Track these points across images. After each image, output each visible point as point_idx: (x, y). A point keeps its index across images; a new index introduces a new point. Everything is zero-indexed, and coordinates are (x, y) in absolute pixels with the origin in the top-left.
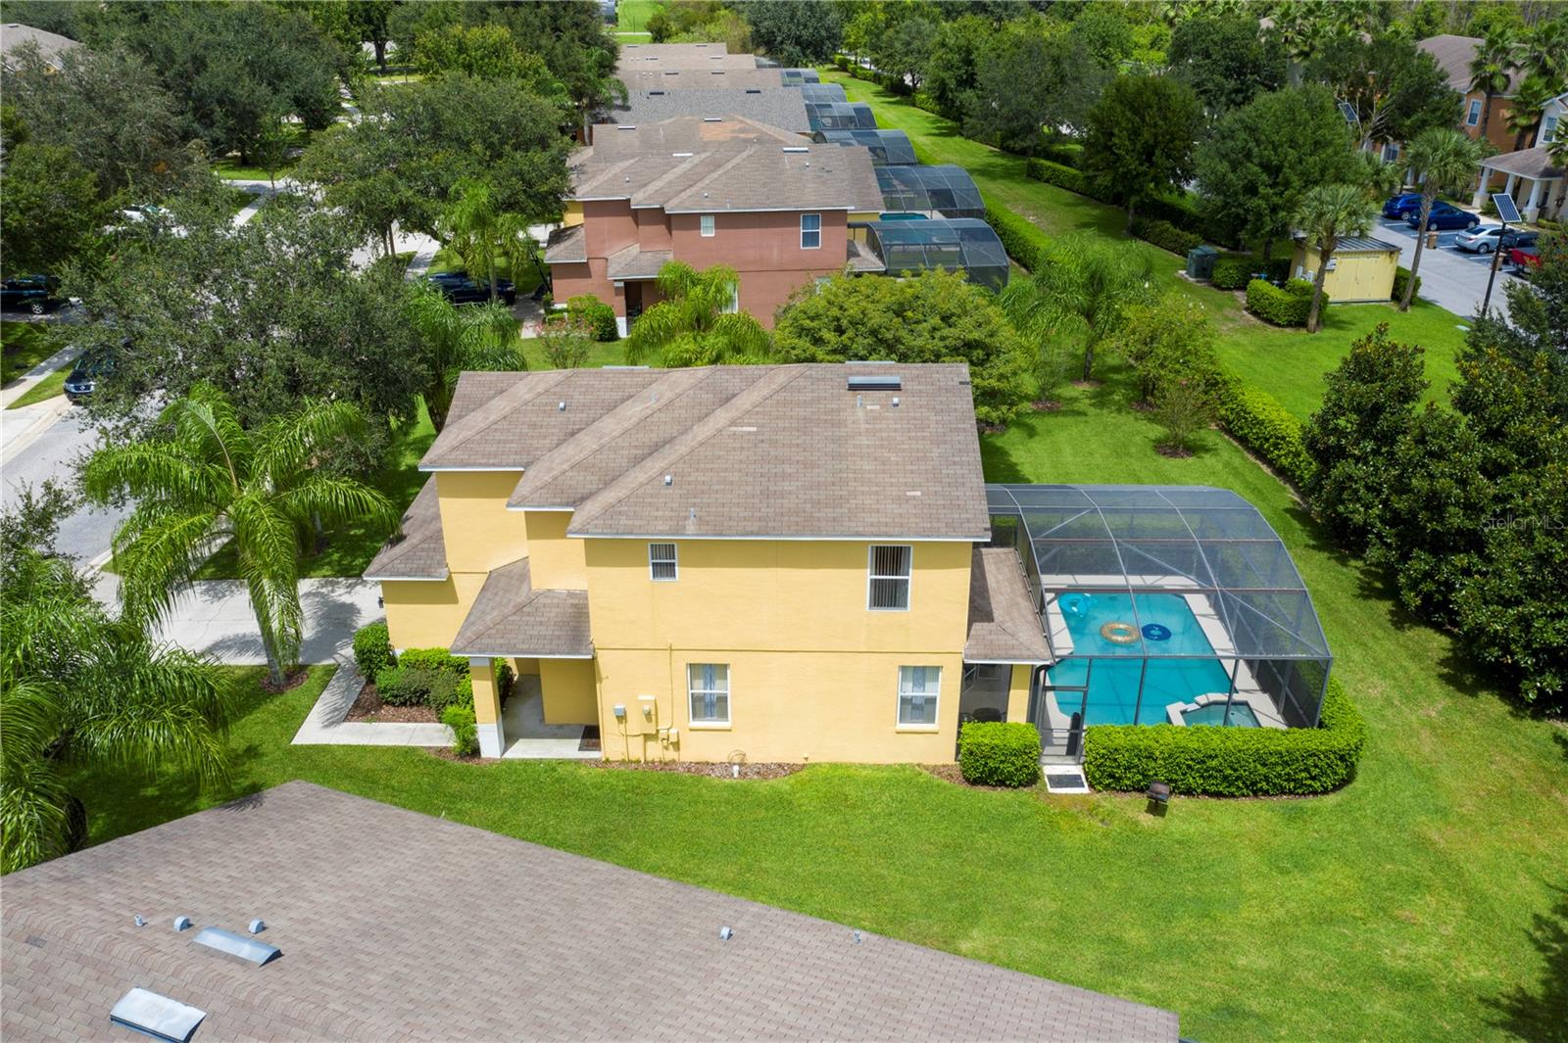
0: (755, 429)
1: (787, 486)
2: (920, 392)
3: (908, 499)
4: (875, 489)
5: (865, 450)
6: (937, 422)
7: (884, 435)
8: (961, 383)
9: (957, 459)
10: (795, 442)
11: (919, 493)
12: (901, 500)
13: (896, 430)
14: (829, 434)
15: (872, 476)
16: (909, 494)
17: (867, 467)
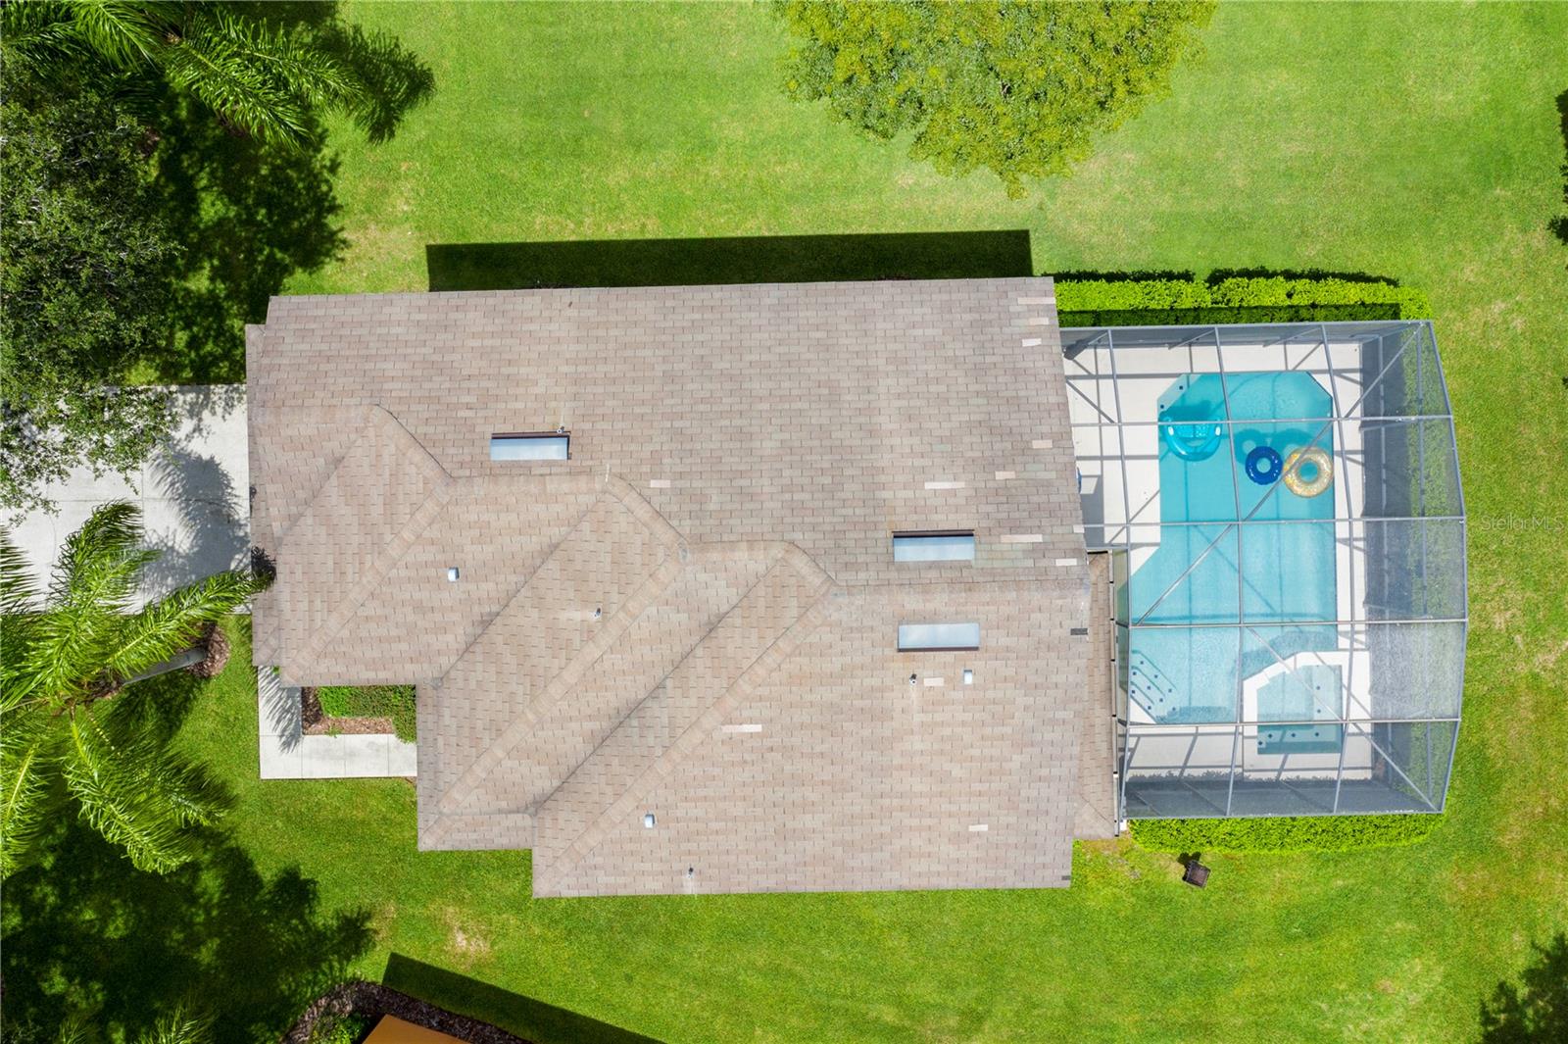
0: (757, 728)
1: (808, 821)
2: (1008, 649)
3: (969, 838)
4: (927, 821)
5: (917, 760)
6: (1026, 708)
7: (947, 731)
8: (1074, 632)
9: (1044, 772)
10: (818, 749)
11: (984, 828)
12: (957, 838)
13: (963, 724)
14: (866, 733)
15: (925, 801)
16: (973, 829)
17: (918, 788)
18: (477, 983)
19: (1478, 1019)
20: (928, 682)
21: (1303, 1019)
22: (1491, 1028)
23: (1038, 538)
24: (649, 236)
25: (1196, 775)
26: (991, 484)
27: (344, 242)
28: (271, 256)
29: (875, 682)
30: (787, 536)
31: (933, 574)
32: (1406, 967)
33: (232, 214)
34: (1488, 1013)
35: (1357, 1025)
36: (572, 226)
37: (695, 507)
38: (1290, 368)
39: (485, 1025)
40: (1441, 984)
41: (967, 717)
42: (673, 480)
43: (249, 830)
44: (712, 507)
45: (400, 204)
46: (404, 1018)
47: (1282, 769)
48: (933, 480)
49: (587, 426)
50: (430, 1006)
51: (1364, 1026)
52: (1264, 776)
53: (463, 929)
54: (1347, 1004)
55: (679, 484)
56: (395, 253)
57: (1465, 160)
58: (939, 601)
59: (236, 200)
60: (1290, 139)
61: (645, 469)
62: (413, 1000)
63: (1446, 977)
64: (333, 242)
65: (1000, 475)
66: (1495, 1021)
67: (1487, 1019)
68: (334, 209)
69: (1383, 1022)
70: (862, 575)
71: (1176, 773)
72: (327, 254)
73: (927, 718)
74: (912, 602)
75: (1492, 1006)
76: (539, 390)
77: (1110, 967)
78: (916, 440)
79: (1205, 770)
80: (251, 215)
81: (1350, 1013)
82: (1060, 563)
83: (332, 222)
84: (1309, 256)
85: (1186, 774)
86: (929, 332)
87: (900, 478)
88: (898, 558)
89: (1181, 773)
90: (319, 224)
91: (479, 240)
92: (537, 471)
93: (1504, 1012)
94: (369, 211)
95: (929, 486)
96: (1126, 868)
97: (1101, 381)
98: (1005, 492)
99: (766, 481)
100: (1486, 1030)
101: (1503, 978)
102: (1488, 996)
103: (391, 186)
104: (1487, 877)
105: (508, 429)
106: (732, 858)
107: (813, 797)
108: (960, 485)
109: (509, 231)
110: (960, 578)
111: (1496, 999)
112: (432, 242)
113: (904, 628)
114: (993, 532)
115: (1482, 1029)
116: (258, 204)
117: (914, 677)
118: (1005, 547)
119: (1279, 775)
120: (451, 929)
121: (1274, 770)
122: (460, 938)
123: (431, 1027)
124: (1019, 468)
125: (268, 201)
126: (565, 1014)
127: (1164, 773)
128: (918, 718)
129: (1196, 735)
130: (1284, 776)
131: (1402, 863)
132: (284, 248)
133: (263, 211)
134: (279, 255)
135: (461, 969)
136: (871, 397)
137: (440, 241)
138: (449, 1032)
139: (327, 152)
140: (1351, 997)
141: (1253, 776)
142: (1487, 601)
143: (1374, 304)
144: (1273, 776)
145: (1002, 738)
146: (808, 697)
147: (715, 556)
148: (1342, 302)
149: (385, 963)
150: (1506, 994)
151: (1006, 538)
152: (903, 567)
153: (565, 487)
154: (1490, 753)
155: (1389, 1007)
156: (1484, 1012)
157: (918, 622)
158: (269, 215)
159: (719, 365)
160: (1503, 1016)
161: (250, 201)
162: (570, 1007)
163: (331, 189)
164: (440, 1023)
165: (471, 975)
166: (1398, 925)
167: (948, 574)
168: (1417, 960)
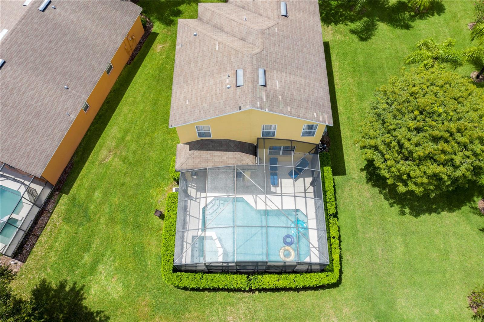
0: (217, 49)
1: (193, 66)
2: (236, 95)
3: (185, 101)
4: (190, 90)
5: (207, 84)
6: (220, 103)
7: (214, 88)
8: (240, 107)
9: (202, 112)
10: (211, 62)
11: (187, 103)
12: (185, 98)
13: (216, 90)
14: (215, 71)
15: (196, 88)
16: (187, 101)
17: (199, 86)
18: (149, 49)
19: (99, 310)
20: (227, 80)
21: (108, 252)
22: (95, 314)
23: (265, 100)
24: (336, 86)
25: (187, 219)
26: (278, 95)
27: (328, 26)
28: (323, 13)
29: (228, 69)
30: (264, 50)
31: (255, 75)
32: (120, 285)
33: (333, 6)
34: (100, 313)
35: (103, 269)
36: (336, 70)
37: (271, 35)
38: (311, 249)
39: (139, 51)
40: (113, 297)
41: (218, 91)
42: (277, 33)
43: (190, 8)
44: (271, 38)
45: (338, 37)
46: (143, 35)
47: (187, 243)
48: (279, 83)
49: (289, 21)
50: (145, 40)
51: (103, 272)
52: (185, 237)
53: (163, 47)
54: (111, 266)
55: (276, 34)
56: (326, 36)
57: (383, 309)
58: (248, 75)
59: (336, 8)
60: (382, 250)
61: (280, 28)
62: (147, 37)
63: (115, 298)
64: (328, 24)
65: (280, 97)
66: (97, 316)
67: (98, 313)
68: (336, 24)
69: (103, 278)
70: (255, 61)
71: (188, 213)
72: (325, 23)
73: (218, 82)
74: (248, 71)
75: (102, 315)
76: (297, 15)
77: (133, 195)
78: (289, 82)
79: (188, 221)
80: (333, 10)
81: (108, 267)
82: (258, 103)
83: (333, 24)
84: (346, 257)
85: (187, 216)
86: (316, 94)
87: (279, 76)
88: (259, 69)
89: (188, 215)
90: (332, 21)
91: (331, 52)
92: (279, 9)
93: (100, 319)
94: (336, 31)
95: (277, 82)
96: (161, 200)
97: (304, 194)
98: (276, 97)
99: (277, 50)
100: (95, 313)
101: (111, 318)
102: (105, 313)
103: (342, 35)
104: (145, 312)
105: (288, 7)
106: (184, 53)
107: (199, 65)
108: (278, 88)
109: (334, 57)
110: (255, 80)
111: (105, 316)
112: (330, 43)
113: (242, 70)
114: (266, 91)
115: (95, 311)
116: (335, 11)
117: (229, 76)
118: (262, 93)
119: (186, 242)
120: (163, 45)
121: (187, 241)
122: (161, 46)
123: (140, 40)
124: (283, 102)
125: (336, 13)
126: (140, 66)
127: (188, 210)
128: (218, 81)
129: (199, 219)
130: (185, 244)
131: (153, 283)
132: (325, 15)
133: (334, 12)
134: (324, 14)
135: (153, 46)
136: (299, 76)
137: (330, 44)
138: (138, 44)
139: (350, 23)
140: (113, 267)
141: (185, 234)
142: (237, 314)
143: (333, 263)
144: (185, 240)
145: (212, 100)
146: (224, 57)
147: (260, 36)
148: (333, 253)
149: (157, 32)
150: (105, 320)
151: (264, 94)
152: (257, 70)
153: (275, 14)
154: (187, 314)
155: (108, 280)
156: (101, 312)
157: (243, 73)
158: (333, 13)
159: (305, 49)
160: (98, 319)
161: (336, 10)
162: (141, 68)
163: (340, 24)
164: (141, 42)
165: (152, 48)
166: (134, 282)
167: (255, 79)
168: (121, 289)
